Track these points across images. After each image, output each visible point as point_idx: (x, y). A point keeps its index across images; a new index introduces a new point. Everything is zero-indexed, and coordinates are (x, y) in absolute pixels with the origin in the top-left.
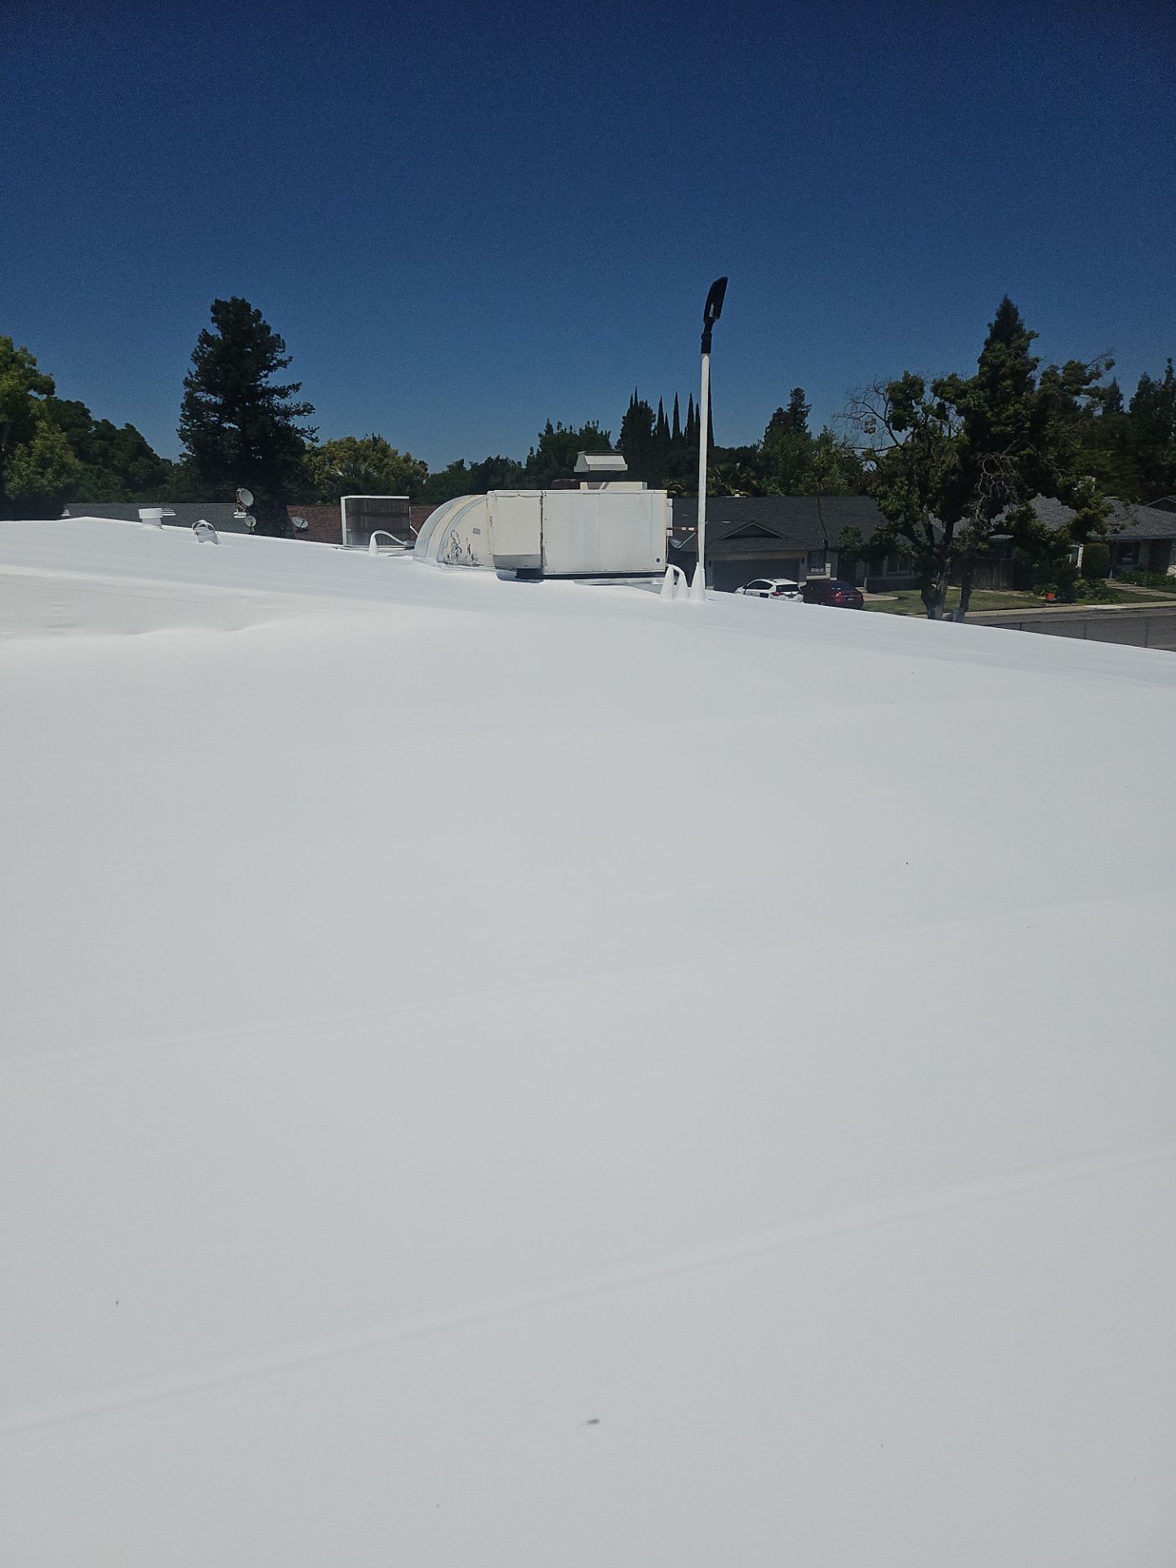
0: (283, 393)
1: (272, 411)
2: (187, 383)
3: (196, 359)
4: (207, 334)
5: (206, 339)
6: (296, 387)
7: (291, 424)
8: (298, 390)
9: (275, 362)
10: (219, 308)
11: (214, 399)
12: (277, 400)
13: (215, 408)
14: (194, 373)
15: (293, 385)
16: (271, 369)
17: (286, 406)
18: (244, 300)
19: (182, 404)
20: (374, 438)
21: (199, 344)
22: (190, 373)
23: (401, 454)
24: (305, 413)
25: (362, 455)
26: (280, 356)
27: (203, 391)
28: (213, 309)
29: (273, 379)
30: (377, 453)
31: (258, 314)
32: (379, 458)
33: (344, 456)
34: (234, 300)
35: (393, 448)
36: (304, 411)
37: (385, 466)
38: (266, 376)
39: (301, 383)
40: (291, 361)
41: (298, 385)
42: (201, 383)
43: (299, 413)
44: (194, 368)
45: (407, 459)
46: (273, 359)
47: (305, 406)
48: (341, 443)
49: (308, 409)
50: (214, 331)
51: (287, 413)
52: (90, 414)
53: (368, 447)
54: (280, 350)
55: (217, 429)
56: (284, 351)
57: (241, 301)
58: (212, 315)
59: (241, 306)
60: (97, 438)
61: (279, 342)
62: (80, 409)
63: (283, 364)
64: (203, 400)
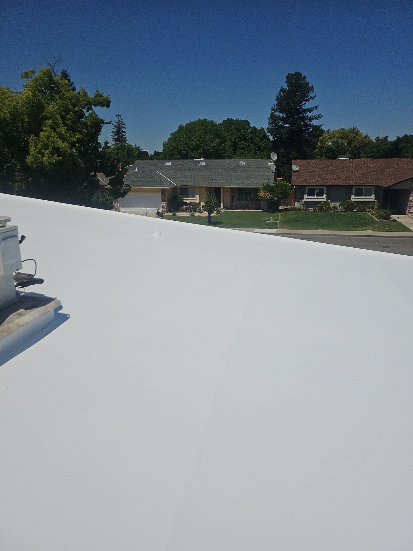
0: (310, 110)
1: (304, 118)
2: (272, 109)
3: (277, 99)
4: (282, 88)
5: (282, 90)
6: (316, 108)
7: (311, 123)
8: (317, 108)
9: (309, 97)
10: (290, 77)
11: (281, 115)
12: (308, 114)
13: (282, 119)
14: (275, 105)
15: (315, 107)
16: (307, 101)
17: (310, 116)
18: (300, 72)
19: (269, 117)
20: (354, 128)
21: (279, 93)
22: (274, 105)
23: (364, 134)
25: (347, 135)
26: (312, 95)
27: (278, 112)
28: (287, 78)
29: (307, 105)
30: (353, 134)
31: (305, 77)
32: (354, 136)
34: (296, 73)
35: (361, 132)
36: (318, 118)
37: (356, 140)
38: (305, 104)
39: (318, 106)
40: (316, 96)
41: (317, 107)
42: (278, 109)
43: (316, 118)
44: (276, 103)
45: (366, 137)
46: (308, 96)
47: (318, 115)
48: (339, 131)
49: (320, 117)
50: (286, 87)
51: (311, 119)
52: (250, 124)
53: (349, 132)
54: (311, 92)
55: (282, 127)
56: (313, 93)
57: (298, 73)
58: (286, 80)
59: (298, 75)
60: (250, 133)
61: (312, 89)
62: (247, 123)
63: (312, 98)
64: (277, 115)
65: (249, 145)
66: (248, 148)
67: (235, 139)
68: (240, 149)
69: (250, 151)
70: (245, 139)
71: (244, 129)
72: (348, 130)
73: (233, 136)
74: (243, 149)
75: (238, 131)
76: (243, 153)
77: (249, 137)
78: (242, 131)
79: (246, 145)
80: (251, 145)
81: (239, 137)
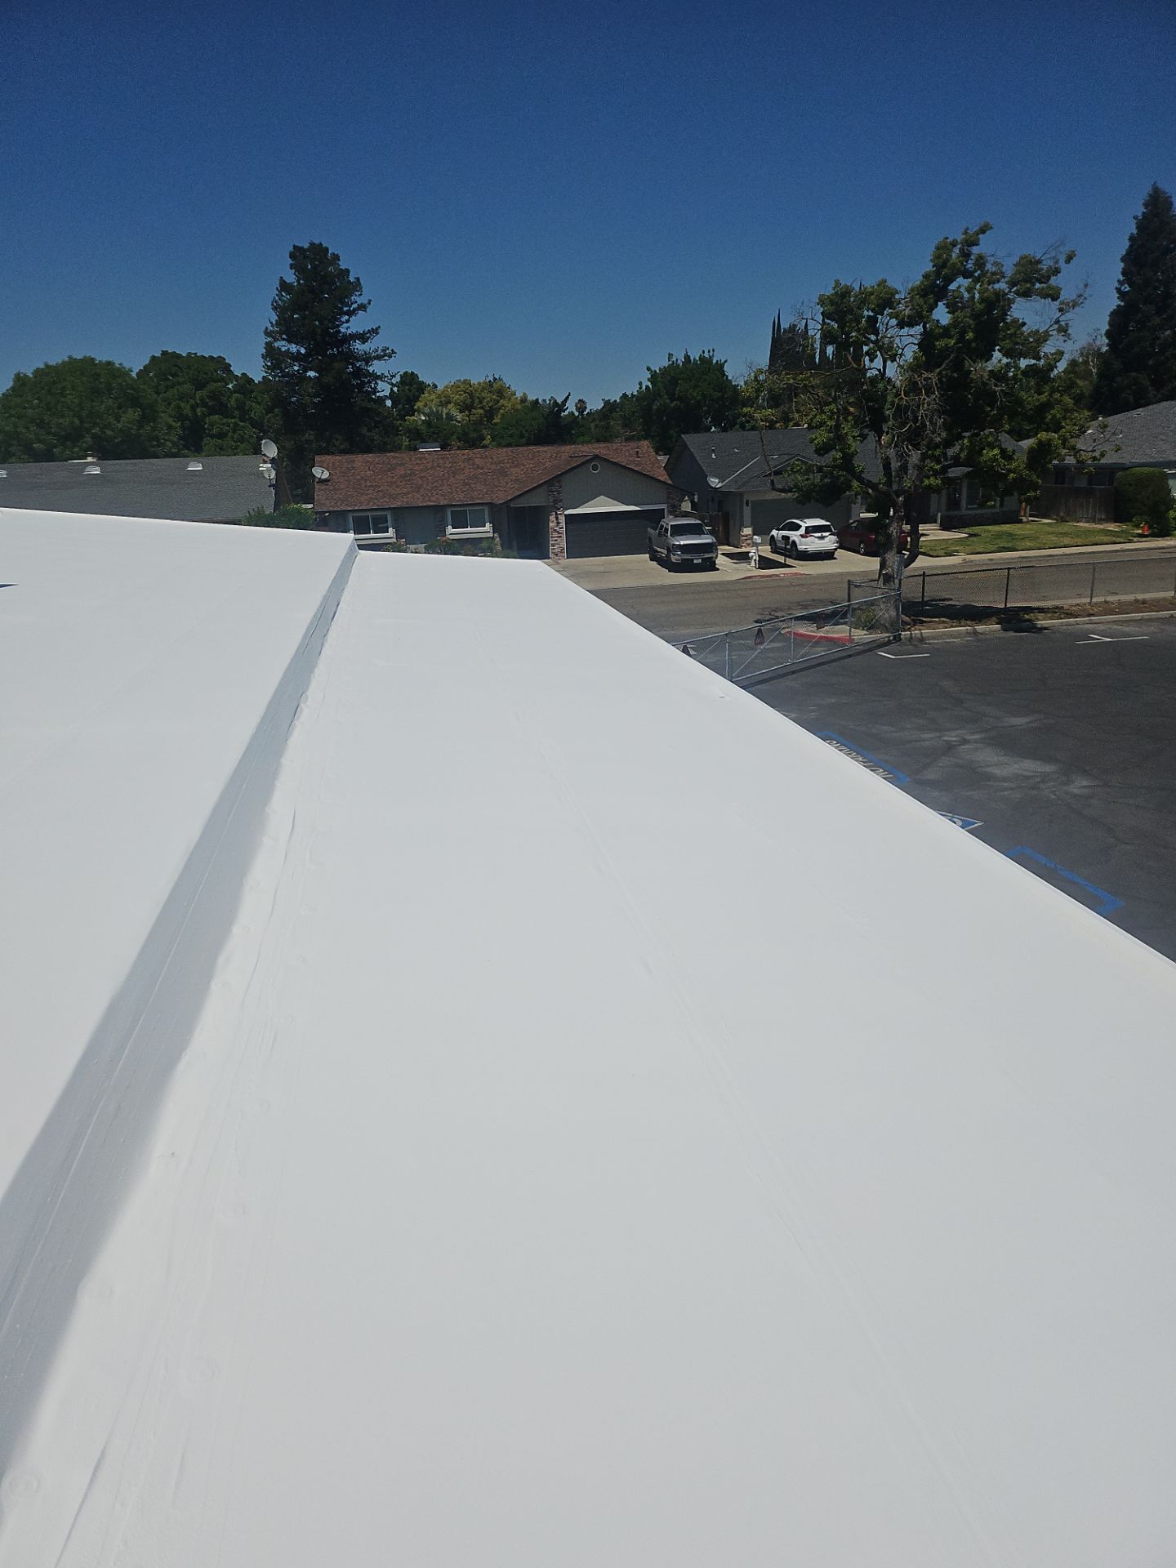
0: (363, 337)
1: (351, 357)
2: (267, 333)
3: (275, 309)
4: (284, 281)
5: (284, 286)
6: (375, 331)
7: (371, 369)
8: (377, 333)
9: (355, 306)
10: (298, 254)
11: (293, 348)
12: (359, 347)
13: (297, 357)
14: (274, 322)
15: (372, 329)
16: (350, 313)
17: (366, 352)
18: (321, 244)
19: (262, 355)
21: (278, 292)
22: (271, 323)
24: (386, 358)
26: (361, 300)
27: (284, 339)
28: (292, 256)
29: (354, 325)
31: (336, 257)
32: (495, 400)
33: (458, 399)
34: (312, 244)
36: (383, 356)
38: (348, 321)
39: (379, 327)
40: (370, 304)
41: (377, 329)
42: (281, 333)
43: (379, 358)
44: (274, 318)
46: (352, 304)
47: (383, 351)
49: (386, 354)
50: (291, 278)
51: (368, 359)
52: (232, 369)
54: (357, 293)
55: (301, 378)
56: (361, 295)
57: (318, 245)
58: (290, 261)
59: (319, 251)
60: (235, 392)
61: (357, 286)
62: (222, 364)
63: (363, 307)
64: (283, 349)
65: (236, 424)
66: (234, 432)
67: (193, 408)
68: (212, 436)
69: (242, 440)
70: (221, 409)
71: (219, 381)
72: (479, 384)
73: (188, 402)
74: (221, 436)
75: (200, 386)
76: (221, 449)
77: (233, 402)
78: (212, 386)
79: (229, 426)
80: (242, 424)
81: (205, 405)
